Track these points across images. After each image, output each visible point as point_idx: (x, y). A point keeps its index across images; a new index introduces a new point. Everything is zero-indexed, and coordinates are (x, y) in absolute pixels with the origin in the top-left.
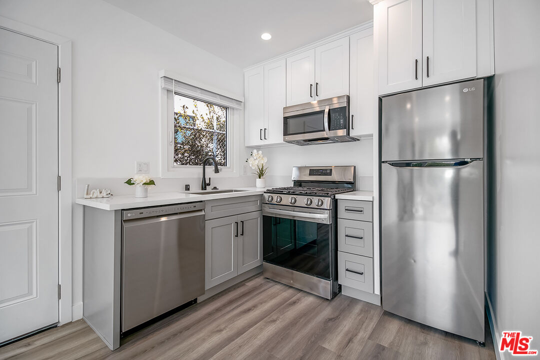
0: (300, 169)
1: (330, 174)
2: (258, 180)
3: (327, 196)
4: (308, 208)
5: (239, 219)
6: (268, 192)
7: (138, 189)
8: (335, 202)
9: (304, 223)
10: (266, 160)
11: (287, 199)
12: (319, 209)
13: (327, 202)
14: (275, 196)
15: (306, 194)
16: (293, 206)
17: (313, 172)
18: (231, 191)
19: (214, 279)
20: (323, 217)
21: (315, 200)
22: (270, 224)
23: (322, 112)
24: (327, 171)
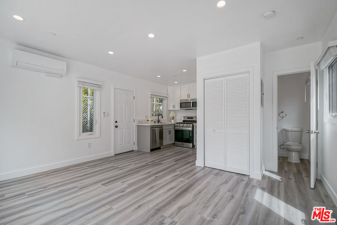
0: (184, 117)
1: (193, 119)
2: (172, 120)
3: (191, 124)
4: (187, 127)
5: (169, 130)
6: (176, 123)
7: (150, 122)
8: (193, 125)
9: (186, 131)
10: (174, 114)
11: (181, 125)
12: (189, 127)
13: (191, 125)
14: (178, 124)
15: (186, 124)
16: (183, 126)
17: (188, 118)
19: (164, 144)
20: (190, 129)
21: (188, 125)
22: (177, 132)
23: (191, 102)
24: (192, 118)
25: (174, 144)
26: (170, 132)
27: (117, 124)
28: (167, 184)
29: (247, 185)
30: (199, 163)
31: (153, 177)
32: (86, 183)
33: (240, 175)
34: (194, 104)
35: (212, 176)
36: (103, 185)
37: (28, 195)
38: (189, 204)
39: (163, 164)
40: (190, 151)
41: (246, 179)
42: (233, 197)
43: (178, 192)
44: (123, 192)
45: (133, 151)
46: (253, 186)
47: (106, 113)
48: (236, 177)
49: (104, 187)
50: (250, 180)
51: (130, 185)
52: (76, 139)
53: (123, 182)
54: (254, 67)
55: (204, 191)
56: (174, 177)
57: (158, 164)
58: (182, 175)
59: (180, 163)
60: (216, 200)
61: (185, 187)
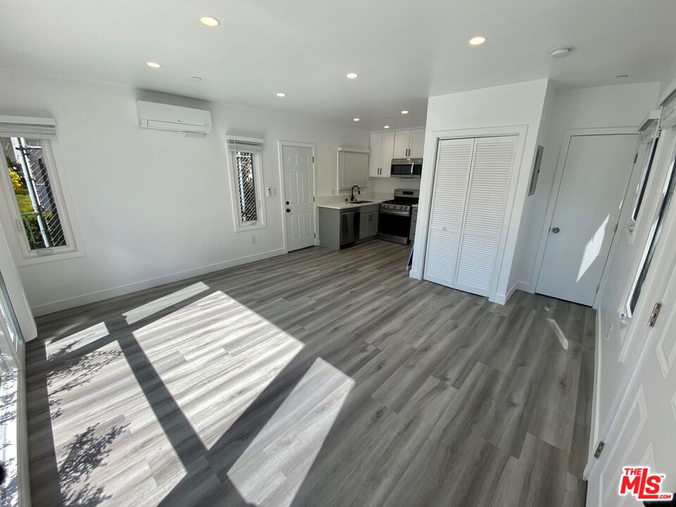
1: (413, 194)
3: (409, 204)
4: (401, 210)
5: (370, 214)
6: (383, 202)
8: (411, 208)
11: (392, 206)
12: (405, 210)
13: (409, 207)
14: (386, 205)
15: (399, 204)
16: (394, 209)
17: (404, 193)
18: (366, 202)
19: (361, 236)
20: (406, 213)
21: (404, 206)
22: (383, 216)
23: (411, 165)
24: (411, 193)
25: (376, 237)
26: (371, 217)
27: (288, 207)
28: (368, 303)
29: (481, 311)
30: (415, 273)
31: (348, 293)
32: (262, 296)
33: (475, 297)
34: (418, 169)
35: (432, 295)
36: (285, 298)
37: (201, 307)
38: (398, 331)
39: (360, 271)
40: (402, 249)
41: (482, 302)
42: (456, 327)
43: (383, 315)
44: (312, 309)
45: (314, 246)
46: (490, 314)
47: (272, 190)
48: (468, 298)
49: (286, 302)
50: (488, 304)
51: (320, 301)
52: (235, 231)
53: (310, 297)
54: (528, 126)
55: (418, 316)
56: (377, 293)
57: (352, 272)
58: (387, 292)
59: (387, 272)
60: (433, 328)
61: (392, 309)
